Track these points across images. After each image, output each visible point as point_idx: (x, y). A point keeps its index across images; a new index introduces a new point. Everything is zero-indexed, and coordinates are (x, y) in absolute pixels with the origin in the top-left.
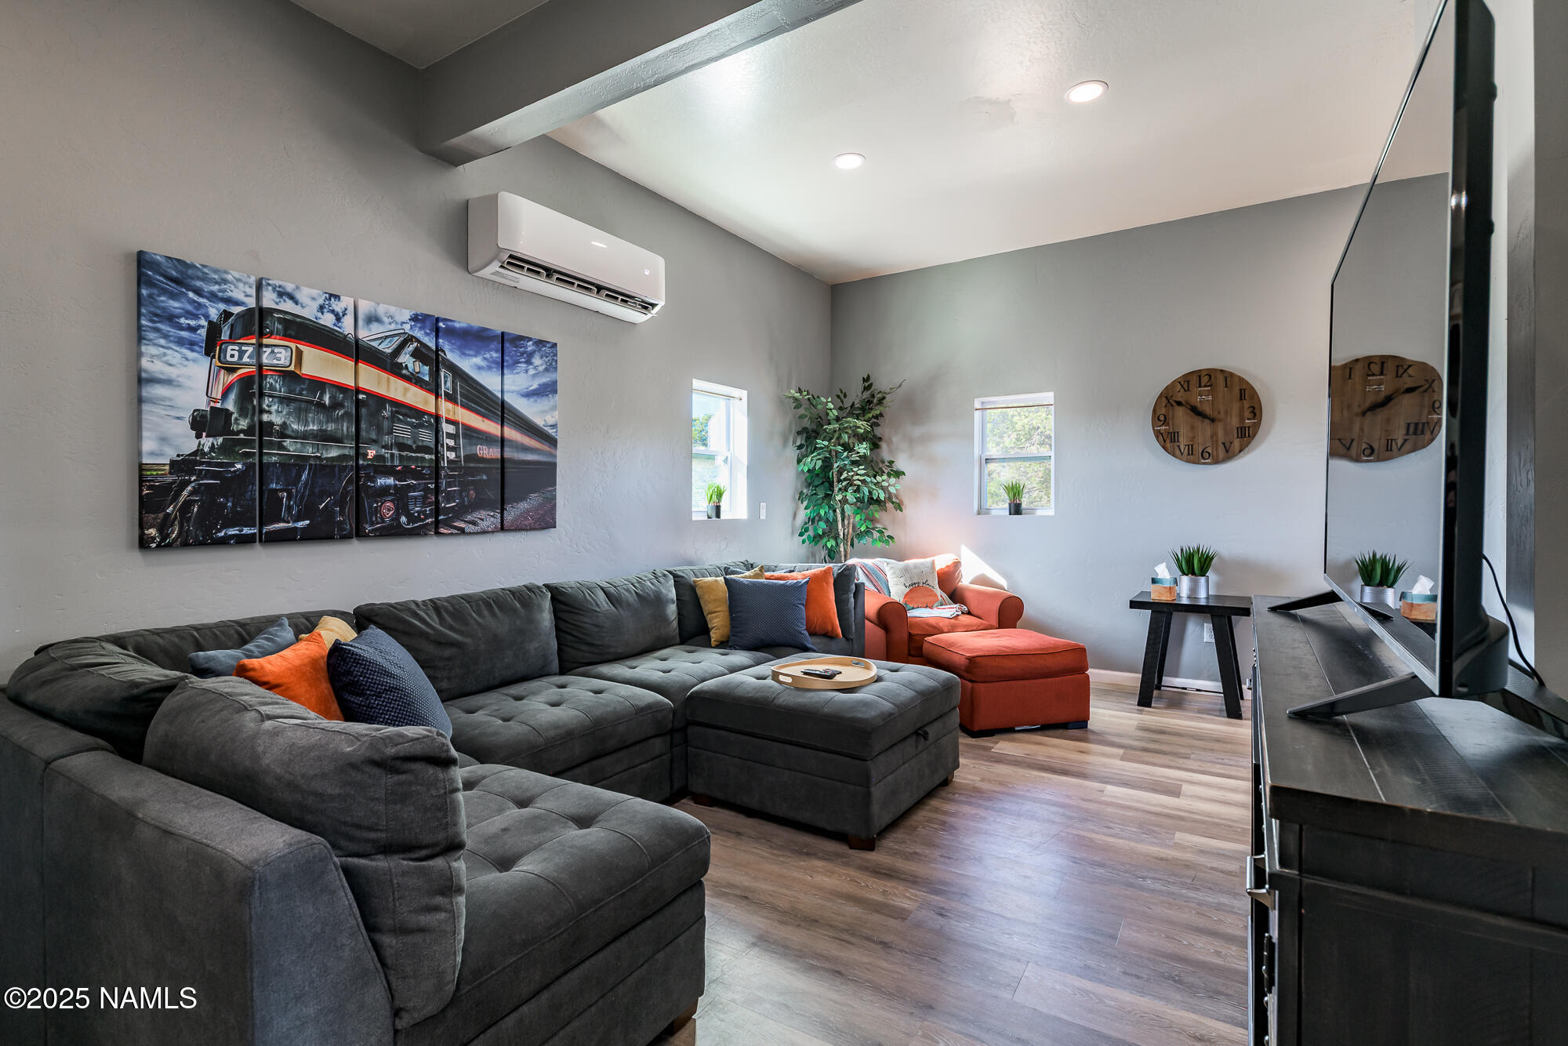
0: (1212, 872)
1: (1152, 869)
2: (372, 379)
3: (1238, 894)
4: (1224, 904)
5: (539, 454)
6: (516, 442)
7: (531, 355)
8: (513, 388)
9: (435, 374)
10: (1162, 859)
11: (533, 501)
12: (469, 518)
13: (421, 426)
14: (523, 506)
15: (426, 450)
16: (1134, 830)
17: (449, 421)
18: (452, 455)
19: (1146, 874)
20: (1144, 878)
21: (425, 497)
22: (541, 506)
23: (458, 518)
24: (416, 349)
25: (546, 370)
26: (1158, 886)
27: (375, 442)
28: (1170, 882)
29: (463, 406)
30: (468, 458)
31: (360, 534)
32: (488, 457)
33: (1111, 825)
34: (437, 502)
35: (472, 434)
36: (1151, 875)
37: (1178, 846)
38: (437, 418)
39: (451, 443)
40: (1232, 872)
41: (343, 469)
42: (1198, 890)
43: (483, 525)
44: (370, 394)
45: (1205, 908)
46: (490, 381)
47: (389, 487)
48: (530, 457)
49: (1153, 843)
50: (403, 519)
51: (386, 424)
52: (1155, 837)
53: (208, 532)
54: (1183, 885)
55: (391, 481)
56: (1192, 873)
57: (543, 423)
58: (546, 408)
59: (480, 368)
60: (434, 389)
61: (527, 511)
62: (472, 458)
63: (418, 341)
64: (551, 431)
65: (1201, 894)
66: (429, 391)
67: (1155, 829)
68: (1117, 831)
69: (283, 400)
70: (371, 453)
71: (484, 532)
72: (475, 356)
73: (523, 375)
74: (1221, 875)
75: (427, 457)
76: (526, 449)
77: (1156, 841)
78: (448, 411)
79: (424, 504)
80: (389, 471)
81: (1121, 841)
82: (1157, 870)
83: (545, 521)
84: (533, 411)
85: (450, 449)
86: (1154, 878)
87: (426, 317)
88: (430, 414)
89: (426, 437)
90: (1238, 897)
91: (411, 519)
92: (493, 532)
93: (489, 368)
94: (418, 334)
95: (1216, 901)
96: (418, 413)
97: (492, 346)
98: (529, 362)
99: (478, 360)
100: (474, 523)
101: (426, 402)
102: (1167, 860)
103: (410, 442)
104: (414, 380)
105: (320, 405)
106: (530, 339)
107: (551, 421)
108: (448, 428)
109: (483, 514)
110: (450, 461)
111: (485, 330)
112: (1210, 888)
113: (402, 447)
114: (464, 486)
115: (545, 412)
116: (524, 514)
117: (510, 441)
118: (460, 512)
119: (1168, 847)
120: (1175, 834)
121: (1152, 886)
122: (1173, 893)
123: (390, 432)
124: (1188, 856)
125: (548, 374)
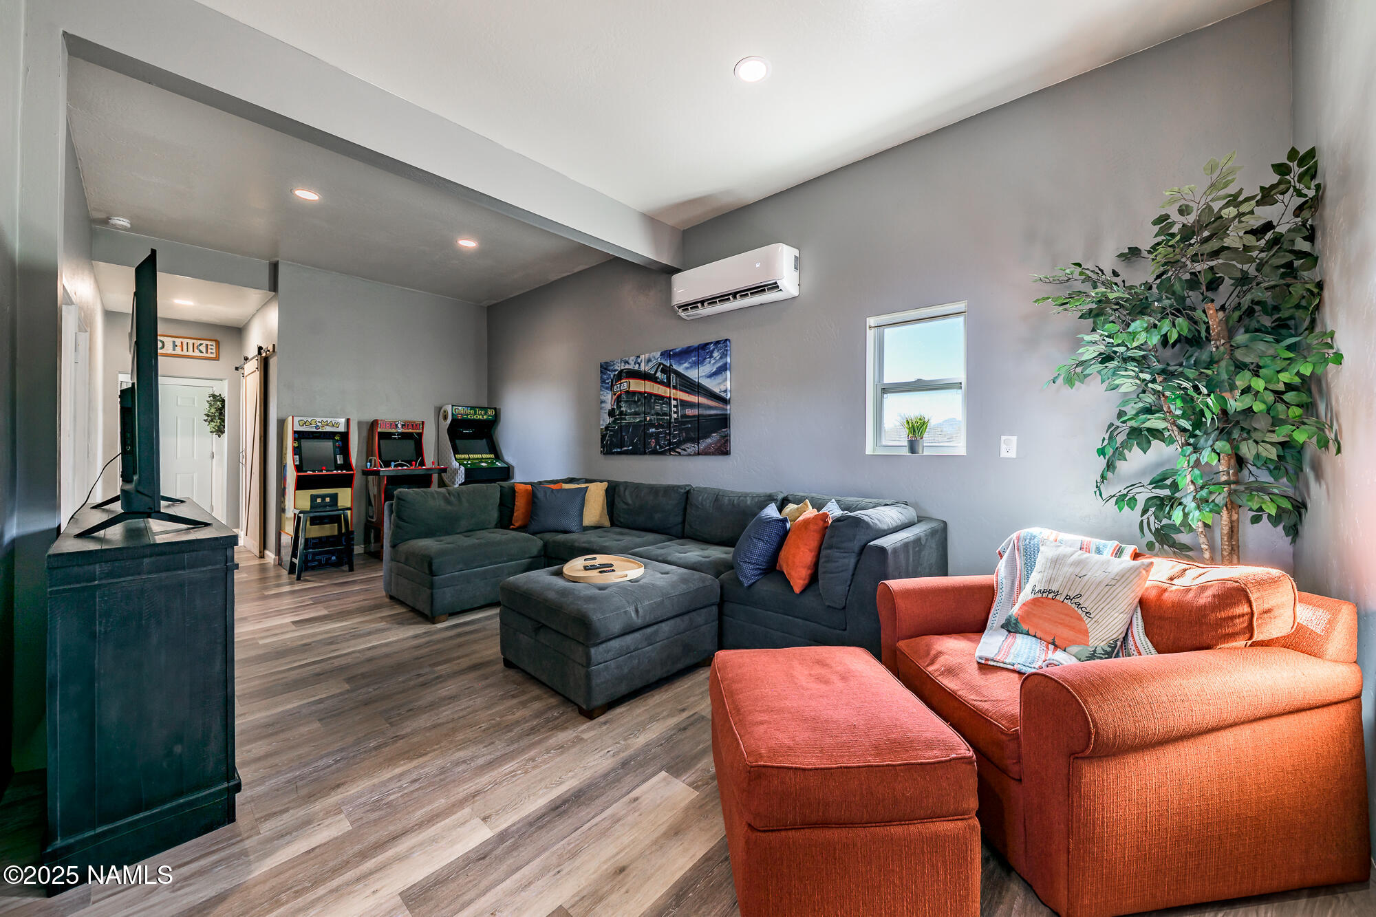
0: (283, 808)
1: (337, 772)
2: (650, 387)
3: (249, 802)
4: (259, 785)
5: (717, 410)
6: (704, 404)
7: (712, 352)
8: (704, 374)
9: (669, 379)
10: (338, 786)
11: (715, 437)
12: (683, 447)
13: (664, 404)
14: (709, 441)
15: (665, 414)
16: (392, 797)
17: (674, 399)
18: (675, 416)
19: (339, 765)
20: (336, 762)
21: (665, 437)
22: (719, 441)
23: (678, 447)
24: (662, 368)
25: (721, 358)
26: (321, 763)
27: (649, 413)
28: (314, 772)
29: (681, 390)
30: (682, 416)
31: (644, 453)
32: (691, 415)
33: (416, 785)
34: (670, 440)
35: (684, 404)
36: (334, 767)
37: (337, 811)
38: (670, 398)
39: (675, 409)
40: (266, 820)
41: (640, 426)
42: (287, 782)
43: (689, 451)
44: (648, 393)
45: (273, 772)
46: (693, 374)
47: (654, 432)
48: (712, 412)
49: (361, 797)
50: (658, 447)
51: (652, 405)
52: (365, 804)
53: (611, 450)
54: (302, 778)
55: (654, 430)
56: (304, 792)
57: (719, 390)
58: (721, 381)
59: (687, 368)
60: (668, 385)
61: (711, 444)
62: (684, 416)
63: (663, 364)
64: (723, 395)
65: (283, 780)
66: (666, 386)
67: (375, 815)
68: (404, 782)
69: (626, 402)
70: (648, 418)
71: (689, 455)
72: (685, 363)
73: (708, 365)
74: (274, 810)
75: (666, 418)
76: (710, 408)
77: (361, 800)
78: (674, 394)
79: (665, 441)
80: (653, 426)
81: (389, 776)
82: (333, 774)
83: (723, 450)
84: (713, 385)
85: (675, 413)
86: (329, 766)
87: (665, 352)
88: (667, 397)
89: (665, 408)
90: (249, 799)
91: (661, 447)
92: (693, 455)
93: (691, 367)
94: (663, 361)
95: (267, 784)
96: (662, 397)
97: (693, 355)
98: (711, 357)
99: (686, 365)
100: (685, 450)
101: (665, 392)
102: (333, 789)
103: (660, 412)
104: (661, 383)
105: (635, 401)
106: (711, 343)
107: (723, 388)
108: (674, 403)
109: (689, 445)
110: (675, 419)
111: (689, 347)
112: (278, 790)
113: (658, 414)
114: (681, 430)
115: (720, 384)
116: (709, 446)
117: (701, 404)
118: (679, 444)
119: (344, 802)
120: (352, 823)
121: (325, 760)
122: (305, 766)
123: (654, 409)
124: (318, 806)
125: (721, 360)
